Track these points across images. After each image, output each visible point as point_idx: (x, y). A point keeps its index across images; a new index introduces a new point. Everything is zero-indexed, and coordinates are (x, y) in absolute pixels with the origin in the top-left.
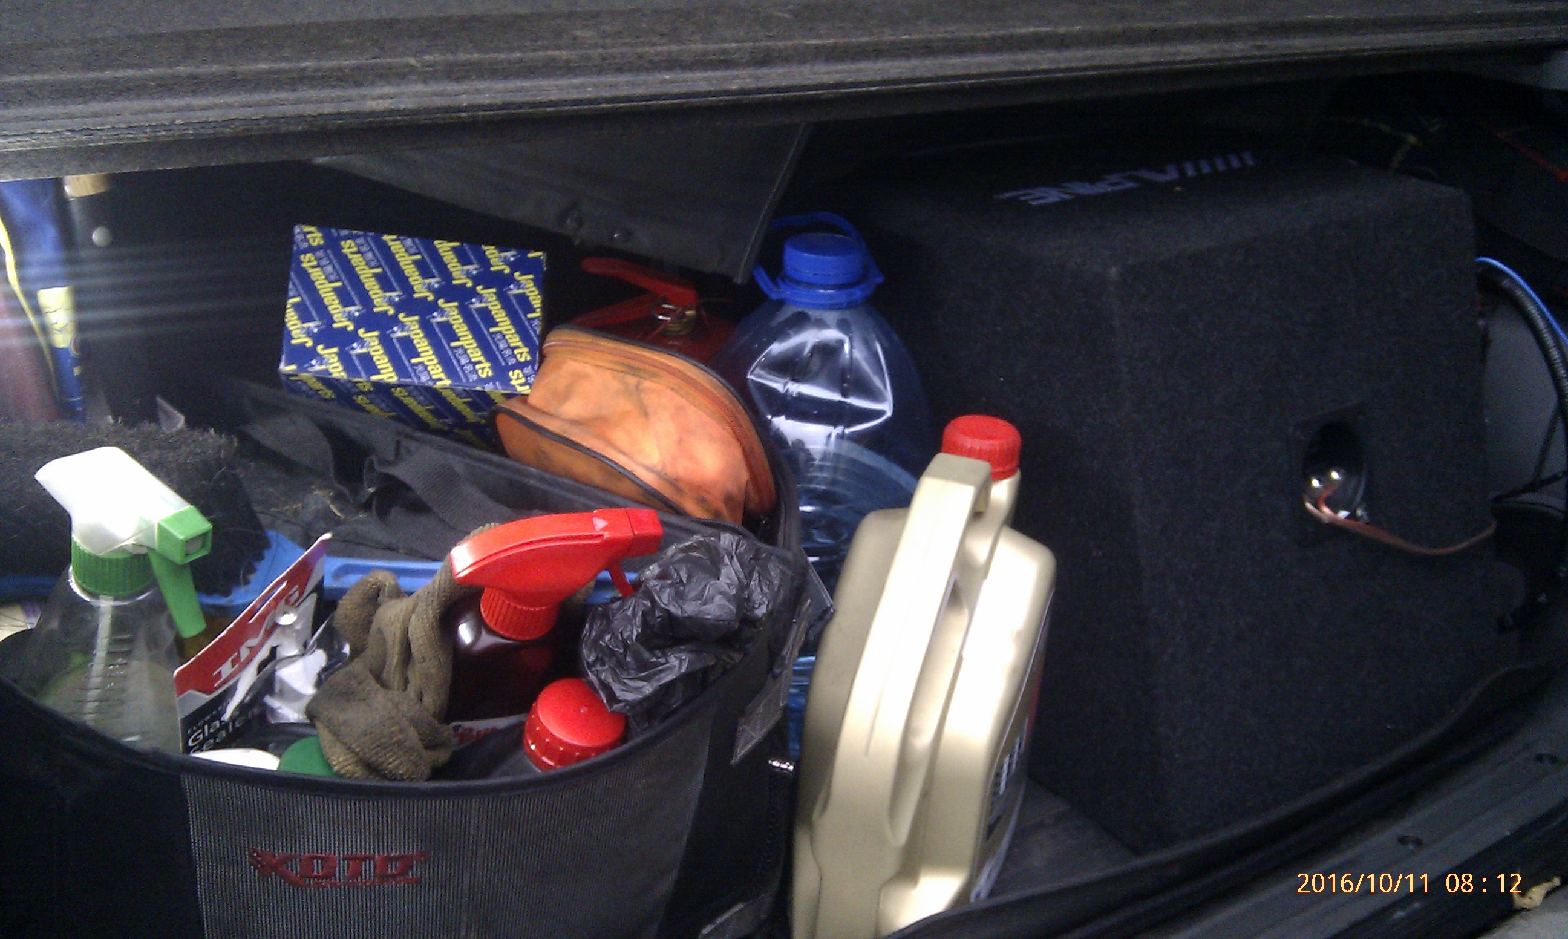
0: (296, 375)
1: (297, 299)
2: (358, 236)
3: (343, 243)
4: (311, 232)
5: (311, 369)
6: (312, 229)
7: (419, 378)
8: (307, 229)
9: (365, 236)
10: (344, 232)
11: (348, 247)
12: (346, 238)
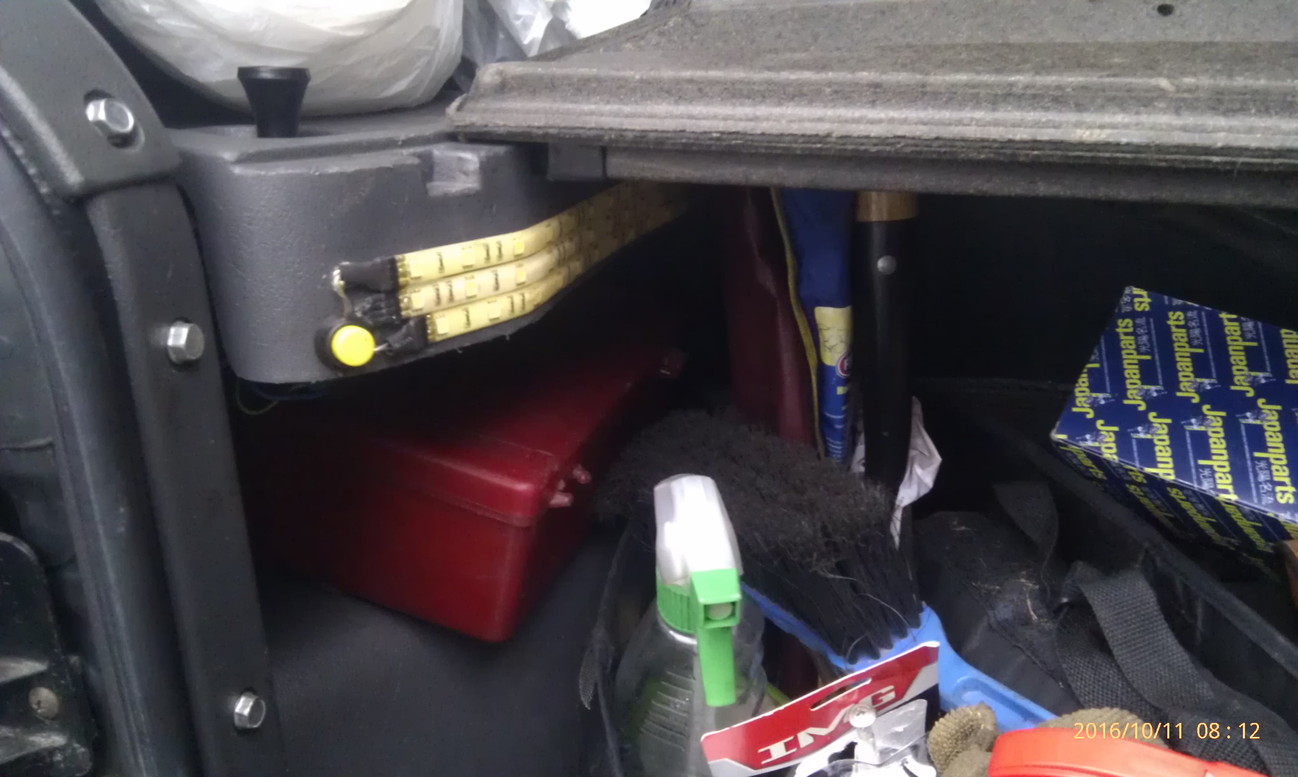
0: (1065, 446)
1: (1097, 365)
2: (1192, 309)
3: (1171, 314)
4: (1141, 296)
5: (1082, 444)
6: (1144, 293)
7: (1200, 483)
8: (1136, 291)
9: (1199, 310)
10: (1177, 302)
11: (1175, 318)
12: (1176, 309)
